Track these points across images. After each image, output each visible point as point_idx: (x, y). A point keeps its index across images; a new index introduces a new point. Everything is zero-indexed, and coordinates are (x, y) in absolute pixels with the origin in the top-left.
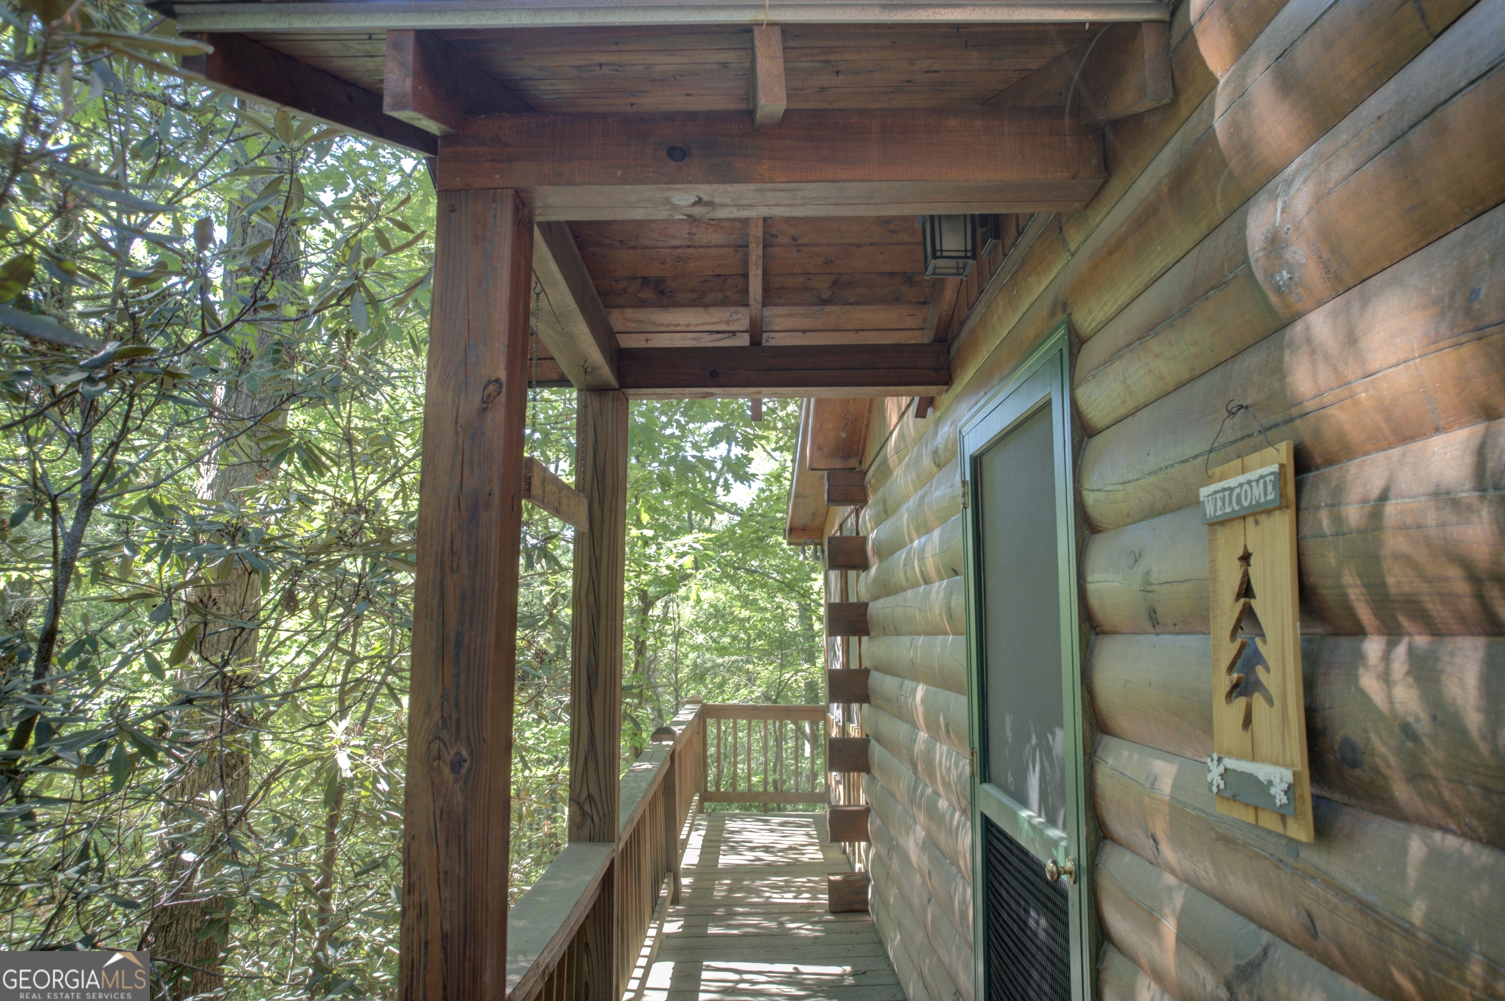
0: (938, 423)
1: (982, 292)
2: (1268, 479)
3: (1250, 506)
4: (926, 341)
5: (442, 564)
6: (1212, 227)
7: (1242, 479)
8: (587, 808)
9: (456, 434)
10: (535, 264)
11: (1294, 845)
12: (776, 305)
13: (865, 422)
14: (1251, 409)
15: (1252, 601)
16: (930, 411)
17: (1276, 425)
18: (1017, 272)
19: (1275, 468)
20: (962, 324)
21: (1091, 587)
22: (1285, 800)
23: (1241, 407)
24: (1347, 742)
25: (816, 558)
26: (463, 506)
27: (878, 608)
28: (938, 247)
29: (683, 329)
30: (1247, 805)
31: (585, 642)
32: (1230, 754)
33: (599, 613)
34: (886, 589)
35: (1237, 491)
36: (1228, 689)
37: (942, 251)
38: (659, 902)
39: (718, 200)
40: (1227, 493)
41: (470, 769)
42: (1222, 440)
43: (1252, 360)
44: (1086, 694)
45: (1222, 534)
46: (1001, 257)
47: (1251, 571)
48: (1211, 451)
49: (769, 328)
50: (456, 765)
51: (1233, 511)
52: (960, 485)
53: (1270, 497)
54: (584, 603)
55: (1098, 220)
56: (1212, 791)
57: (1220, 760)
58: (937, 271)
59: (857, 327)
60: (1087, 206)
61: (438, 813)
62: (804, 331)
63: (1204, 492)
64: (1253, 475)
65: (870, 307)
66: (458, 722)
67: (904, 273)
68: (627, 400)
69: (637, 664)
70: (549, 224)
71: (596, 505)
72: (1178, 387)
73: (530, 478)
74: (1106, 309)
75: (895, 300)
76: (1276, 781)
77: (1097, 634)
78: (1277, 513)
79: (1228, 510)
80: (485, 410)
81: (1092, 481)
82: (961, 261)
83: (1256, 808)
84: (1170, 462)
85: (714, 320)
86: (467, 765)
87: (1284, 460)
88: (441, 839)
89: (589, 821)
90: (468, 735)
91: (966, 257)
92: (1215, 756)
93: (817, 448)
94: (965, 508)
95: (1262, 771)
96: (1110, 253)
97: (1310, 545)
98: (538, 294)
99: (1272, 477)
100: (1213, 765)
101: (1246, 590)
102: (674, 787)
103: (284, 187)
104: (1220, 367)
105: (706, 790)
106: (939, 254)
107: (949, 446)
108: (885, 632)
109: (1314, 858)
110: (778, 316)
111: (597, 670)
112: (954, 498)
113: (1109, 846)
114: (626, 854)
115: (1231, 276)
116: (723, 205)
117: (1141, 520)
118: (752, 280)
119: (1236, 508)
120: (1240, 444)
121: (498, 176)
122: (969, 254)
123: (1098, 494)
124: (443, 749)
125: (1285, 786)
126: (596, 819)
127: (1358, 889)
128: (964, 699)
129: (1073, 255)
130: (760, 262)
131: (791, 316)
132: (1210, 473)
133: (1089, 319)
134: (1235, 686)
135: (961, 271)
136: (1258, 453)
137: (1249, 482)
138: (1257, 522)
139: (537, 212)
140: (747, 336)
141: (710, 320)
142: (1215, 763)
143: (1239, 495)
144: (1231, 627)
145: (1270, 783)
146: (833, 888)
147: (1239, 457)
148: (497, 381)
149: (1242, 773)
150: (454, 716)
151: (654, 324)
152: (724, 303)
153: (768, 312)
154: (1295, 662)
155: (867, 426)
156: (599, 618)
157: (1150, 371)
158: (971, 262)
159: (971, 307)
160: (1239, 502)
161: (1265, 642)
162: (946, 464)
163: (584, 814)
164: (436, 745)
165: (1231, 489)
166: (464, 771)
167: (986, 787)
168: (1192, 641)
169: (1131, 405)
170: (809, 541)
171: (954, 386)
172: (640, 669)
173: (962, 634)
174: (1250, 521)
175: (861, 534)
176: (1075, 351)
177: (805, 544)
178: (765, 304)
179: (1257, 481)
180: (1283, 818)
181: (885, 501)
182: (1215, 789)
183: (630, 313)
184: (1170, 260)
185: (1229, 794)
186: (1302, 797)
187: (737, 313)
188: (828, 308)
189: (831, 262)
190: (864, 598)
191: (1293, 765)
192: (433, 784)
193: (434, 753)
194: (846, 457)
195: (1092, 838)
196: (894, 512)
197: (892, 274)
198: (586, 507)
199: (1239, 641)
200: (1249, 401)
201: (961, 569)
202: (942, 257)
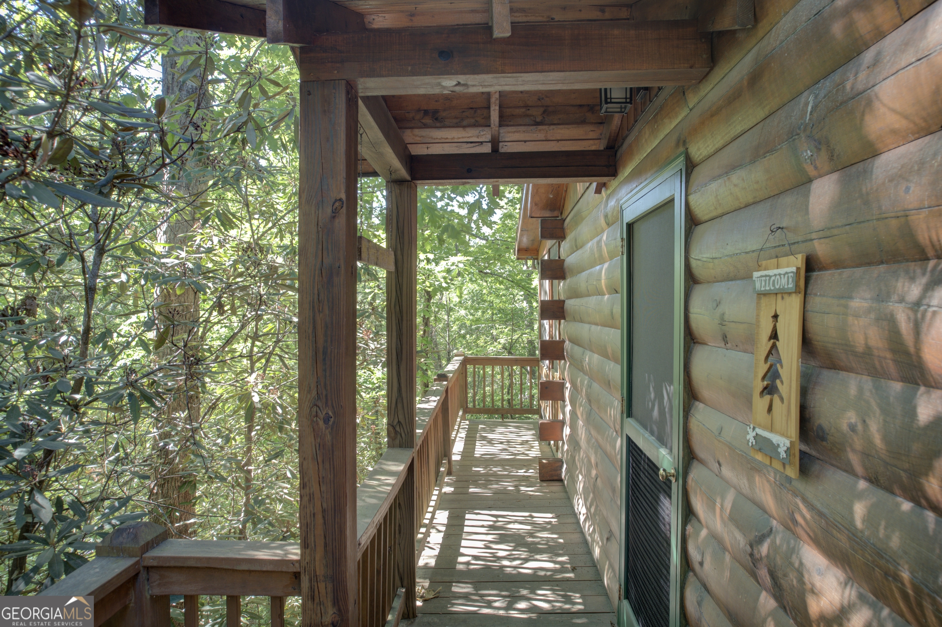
0: (609, 197)
1: (636, 121)
2: (790, 275)
3: (779, 289)
4: (602, 148)
5: (313, 307)
6: (772, 112)
7: (776, 271)
8: (398, 429)
9: (318, 232)
10: (360, 119)
11: (789, 480)
12: (508, 126)
13: (565, 189)
14: (784, 230)
15: (777, 342)
16: (603, 190)
17: (798, 242)
18: (657, 114)
19: (794, 269)
20: (624, 139)
21: (693, 317)
22: (785, 456)
23: (779, 228)
24: (820, 427)
25: (535, 268)
26: (324, 274)
27: (570, 304)
28: (609, 96)
29: (450, 141)
30: (766, 455)
31: (394, 334)
32: (760, 426)
33: (402, 317)
34: (575, 294)
35: (773, 278)
36: (761, 390)
37: (611, 98)
38: (440, 474)
39: (470, 83)
40: (768, 278)
41: (334, 422)
42: (768, 245)
43: (788, 199)
44: (686, 378)
45: (764, 301)
46: (648, 102)
47: (778, 324)
48: (761, 250)
49: (503, 140)
50: (326, 420)
51: (770, 290)
52: (620, 240)
53: (790, 286)
54: (393, 311)
55: (706, 91)
56: (748, 445)
57: (754, 429)
58: (608, 110)
59: (559, 138)
60: (700, 82)
61: (317, 445)
62: (525, 141)
63: (756, 274)
64: (782, 271)
65: (566, 126)
66: (326, 396)
67: (588, 105)
68: (416, 186)
69: (425, 331)
70: (368, 97)
71: (399, 252)
72: (747, 206)
73: (361, 248)
74: (708, 149)
75: (583, 122)
76: (781, 445)
77: (694, 343)
78: (794, 295)
79: (768, 288)
80: (334, 217)
81: (694, 254)
82: (623, 105)
83: (771, 457)
84: (739, 251)
85: (469, 135)
86: (332, 420)
87: (799, 265)
88: (320, 460)
89: (399, 436)
90: (332, 404)
91: (626, 102)
92: (752, 427)
93: (535, 204)
94: (623, 254)
95: (775, 438)
96: (712, 116)
97: (810, 315)
98: (361, 135)
99: (792, 274)
100: (750, 431)
101: (774, 336)
102: (448, 408)
103: (202, 61)
104: (771, 199)
105: (467, 407)
106: (609, 100)
107: (615, 214)
108: (574, 320)
109: (800, 485)
110: (509, 132)
111: (402, 351)
112: (616, 247)
113: (695, 463)
114: (420, 452)
115: (779, 147)
116: (473, 86)
117: (722, 281)
118: (492, 113)
119: (772, 288)
120: (777, 249)
121: (336, 72)
122: (628, 100)
123: (699, 262)
124: (319, 411)
125: (785, 448)
126: (403, 435)
127: (819, 505)
128: (619, 367)
129: (691, 110)
130: (498, 102)
131: (517, 132)
132: (759, 263)
133: (699, 153)
134: (765, 388)
135: (623, 110)
136: (786, 258)
137: (780, 275)
138: (783, 298)
139: (360, 91)
140: (490, 145)
141: (467, 135)
142: (751, 430)
143: (774, 281)
144: (765, 355)
145: (778, 445)
146: (542, 467)
147: (777, 257)
148: (340, 200)
149: (765, 437)
150: (324, 393)
151: (432, 138)
152: (475, 125)
153: (503, 130)
154: (797, 381)
155: (566, 191)
156: (402, 320)
157: (731, 193)
158: (629, 105)
159: (630, 130)
160: (774, 285)
161: (782, 366)
162: (613, 224)
163: (396, 432)
164: (315, 409)
165: (770, 277)
166: (331, 423)
167: (629, 419)
168: (746, 357)
169: (720, 211)
170: (530, 257)
171: (618, 177)
172: (426, 335)
173: (618, 329)
174: (779, 296)
175: (562, 258)
176: (689, 172)
177: (528, 259)
178: (500, 126)
179: (784, 275)
180: (784, 465)
181: (576, 240)
182: (750, 444)
183: (417, 131)
184: (746, 127)
185: (757, 448)
186: (794, 455)
187: (483, 131)
188: (540, 127)
189: (543, 99)
190: (562, 298)
191: (791, 437)
192: (314, 430)
193: (314, 413)
194: (552, 209)
195: (686, 458)
196: (581, 247)
197: (581, 106)
198: (393, 256)
199: (769, 363)
200: (784, 225)
201: (619, 290)
202: (611, 103)
